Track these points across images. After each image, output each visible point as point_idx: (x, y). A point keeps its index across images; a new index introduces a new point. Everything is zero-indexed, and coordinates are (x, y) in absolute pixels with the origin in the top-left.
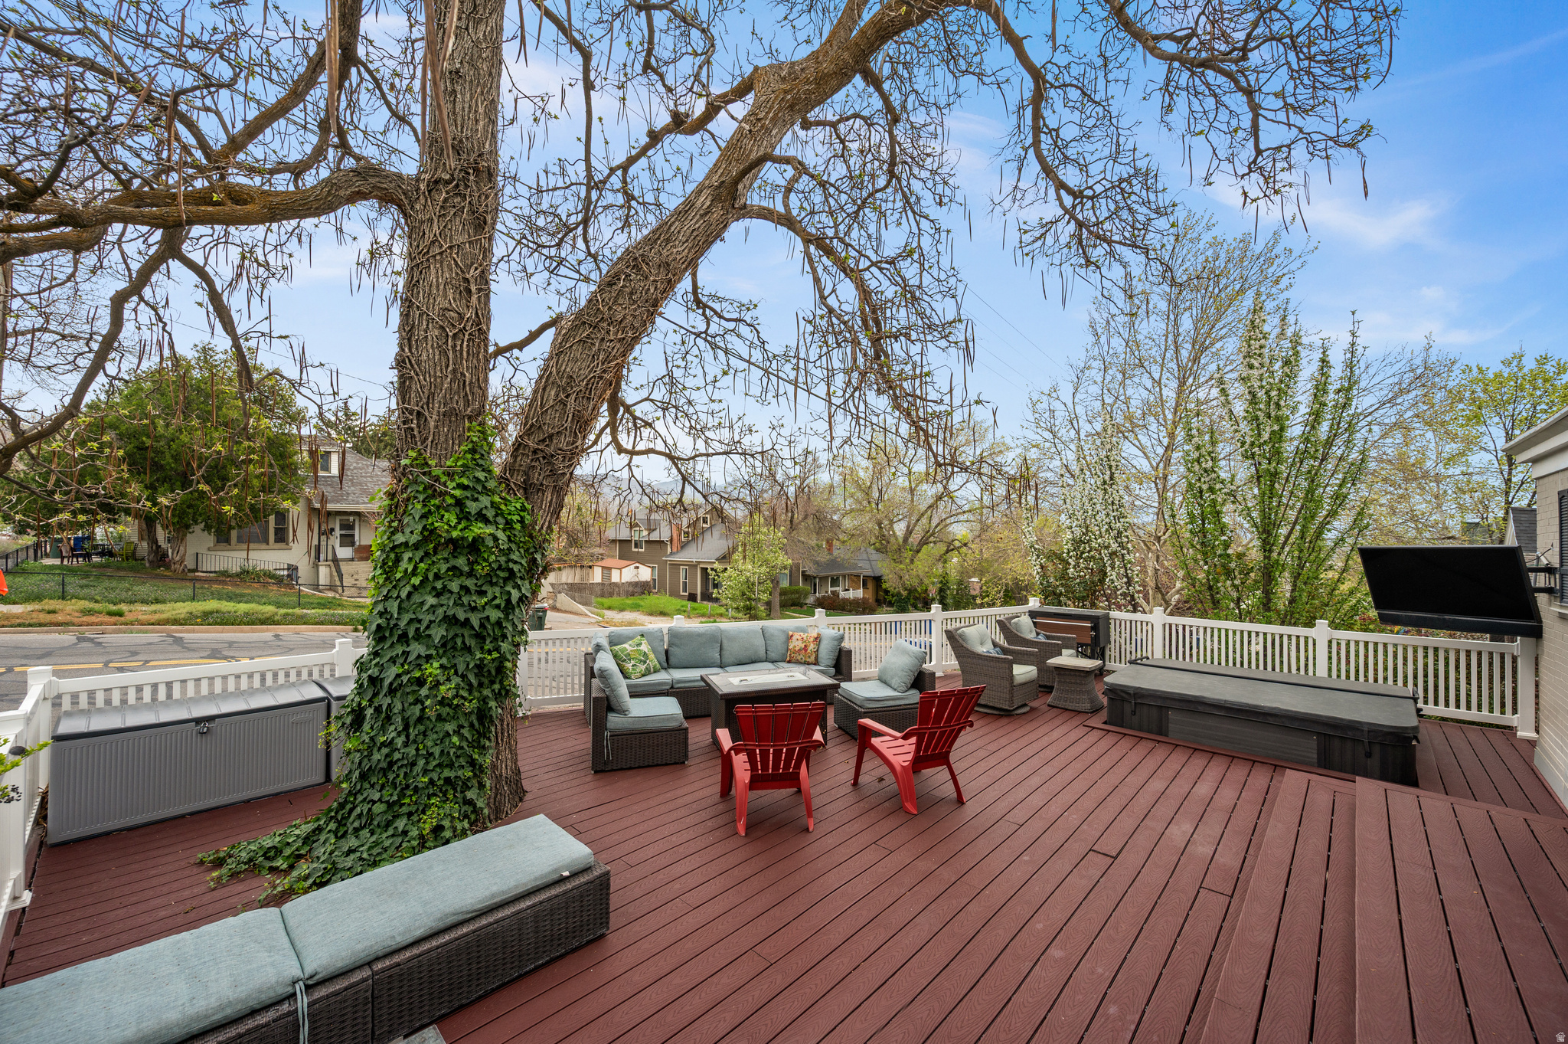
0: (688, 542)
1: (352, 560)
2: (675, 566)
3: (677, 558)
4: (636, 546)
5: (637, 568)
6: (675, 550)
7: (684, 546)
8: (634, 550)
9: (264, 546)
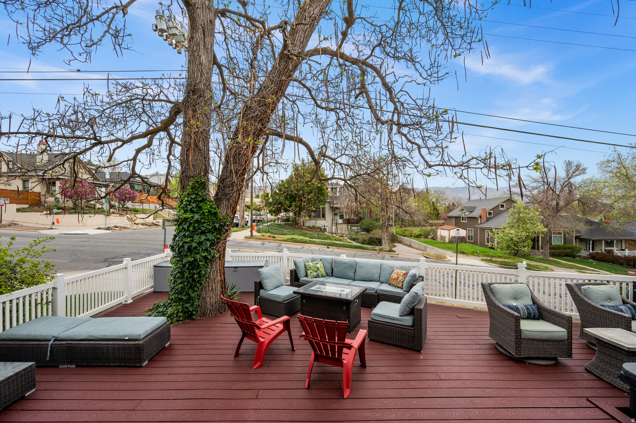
0: (491, 218)
1: (342, 224)
2: (483, 230)
3: (483, 226)
4: (463, 220)
5: (458, 230)
6: (482, 222)
7: (488, 220)
8: (462, 221)
9: (319, 219)
